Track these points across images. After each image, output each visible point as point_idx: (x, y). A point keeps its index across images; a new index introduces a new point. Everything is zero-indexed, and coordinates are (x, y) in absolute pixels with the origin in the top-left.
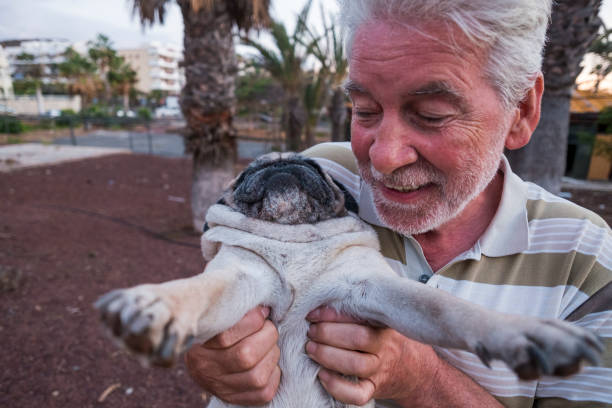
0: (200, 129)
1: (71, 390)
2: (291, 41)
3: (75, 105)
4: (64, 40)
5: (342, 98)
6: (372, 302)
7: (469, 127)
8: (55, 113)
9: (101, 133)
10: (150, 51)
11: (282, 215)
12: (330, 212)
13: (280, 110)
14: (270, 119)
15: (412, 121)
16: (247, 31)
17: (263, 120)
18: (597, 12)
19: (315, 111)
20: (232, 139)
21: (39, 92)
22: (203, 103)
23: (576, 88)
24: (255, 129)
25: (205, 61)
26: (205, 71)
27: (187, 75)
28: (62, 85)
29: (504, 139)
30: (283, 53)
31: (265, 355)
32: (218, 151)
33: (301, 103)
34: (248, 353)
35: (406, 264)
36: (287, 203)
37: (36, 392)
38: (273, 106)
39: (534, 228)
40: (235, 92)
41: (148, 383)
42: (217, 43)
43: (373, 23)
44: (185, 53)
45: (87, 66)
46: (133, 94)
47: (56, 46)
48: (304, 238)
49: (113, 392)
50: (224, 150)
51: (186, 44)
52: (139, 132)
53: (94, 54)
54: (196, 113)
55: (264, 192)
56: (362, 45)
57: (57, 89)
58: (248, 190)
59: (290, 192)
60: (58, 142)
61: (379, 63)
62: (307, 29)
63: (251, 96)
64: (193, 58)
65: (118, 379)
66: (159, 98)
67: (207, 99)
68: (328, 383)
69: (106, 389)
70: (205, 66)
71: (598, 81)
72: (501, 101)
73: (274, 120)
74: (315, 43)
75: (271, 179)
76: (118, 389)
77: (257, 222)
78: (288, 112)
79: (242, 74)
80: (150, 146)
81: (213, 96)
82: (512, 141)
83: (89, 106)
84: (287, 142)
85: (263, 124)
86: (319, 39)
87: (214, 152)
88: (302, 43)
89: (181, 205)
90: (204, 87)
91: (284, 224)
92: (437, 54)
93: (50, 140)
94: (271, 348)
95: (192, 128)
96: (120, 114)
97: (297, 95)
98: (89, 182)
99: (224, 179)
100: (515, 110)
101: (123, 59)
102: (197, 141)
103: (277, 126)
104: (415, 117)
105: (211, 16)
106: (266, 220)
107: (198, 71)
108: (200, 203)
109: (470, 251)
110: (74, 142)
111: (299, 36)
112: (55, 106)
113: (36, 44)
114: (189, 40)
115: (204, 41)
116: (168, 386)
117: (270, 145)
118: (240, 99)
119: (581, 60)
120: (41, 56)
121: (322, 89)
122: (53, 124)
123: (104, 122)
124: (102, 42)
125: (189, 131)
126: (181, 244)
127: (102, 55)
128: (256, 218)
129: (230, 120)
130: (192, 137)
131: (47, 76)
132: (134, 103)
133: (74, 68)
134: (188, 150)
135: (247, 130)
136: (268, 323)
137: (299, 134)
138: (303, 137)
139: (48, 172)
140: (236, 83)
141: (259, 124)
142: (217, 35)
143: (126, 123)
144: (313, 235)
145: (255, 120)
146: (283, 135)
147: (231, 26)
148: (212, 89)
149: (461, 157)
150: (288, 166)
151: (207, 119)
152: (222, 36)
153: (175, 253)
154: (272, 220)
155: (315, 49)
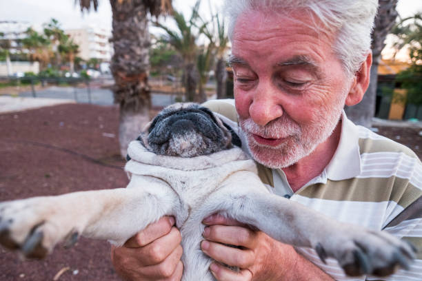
0: (124, 86)
1: (33, 273)
2: (188, 24)
3: (35, 68)
4: (26, 23)
5: (224, 64)
6: (248, 212)
7: (322, 91)
8: (20, 75)
9: (54, 88)
10: (90, 31)
11: (183, 151)
12: (221, 146)
13: (181, 72)
14: (174, 79)
15: (280, 86)
16: (157, 17)
17: (169, 80)
18: (395, 7)
19: (205, 73)
20: (147, 93)
21: (8, 60)
22: (126, 68)
23: (381, 59)
24: (164, 86)
25: (128, 38)
26: (128, 45)
27: (115, 48)
28: (25, 55)
29: (345, 98)
30: (182, 33)
31: (172, 252)
32: (138, 102)
33: (195, 68)
34: (158, 251)
35: (273, 187)
36: (187, 143)
37: (8, 275)
38: (176, 69)
39: (364, 159)
40: (150, 60)
41: (89, 266)
42: (136, 25)
43: (251, 12)
44: (113, 32)
45: (43, 41)
46: (77, 61)
47: (20, 27)
48: (202, 166)
49: (64, 273)
50: (142, 101)
51: (114, 26)
52: (81, 88)
53: (48, 33)
54: (122, 75)
55: (170, 134)
56: (242, 29)
57: (21, 57)
58: (158, 134)
59: (189, 134)
60: (22, 95)
61: (256, 43)
62: (199, 16)
63: (160, 63)
64: (119, 36)
65: (67, 264)
66: (95, 64)
67: (129, 65)
68: (218, 273)
69: (59, 271)
70: (127, 41)
71: (395, 54)
72: (345, 71)
73: (177, 79)
74: (204, 26)
75: (174, 124)
76: (68, 271)
77: (165, 158)
78: (186, 73)
79: (154, 47)
80: (90, 97)
81: (133, 63)
82: (350, 100)
83: (45, 69)
84: (186, 94)
85: (169, 82)
86: (207, 23)
87: (134, 103)
88: (196, 26)
89: (112, 139)
90: (127, 57)
91: (185, 157)
92: (299, 35)
93: (17, 93)
94: (176, 247)
95: (119, 85)
96: (68, 75)
97: (192, 62)
98: (45, 124)
99: (142, 122)
100: (353, 78)
101: (69, 36)
102: (123, 95)
103: (179, 84)
104: (282, 83)
105: (131, 7)
106: (172, 155)
107: (122, 45)
108: (125, 137)
109: (319, 177)
110: (34, 95)
111: (193, 21)
112: (20, 70)
113: (5, 25)
114: (116, 23)
115: (127, 24)
116: (104, 268)
117: (175, 97)
118: (153, 65)
119: (385, 39)
120: (9, 34)
121: (210, 58)
122: (19, 82)
123: (56, 81)
124: (53, 23)
125: (117, 88)
126: (112, 167)
127: (53, 33)
128: (164, 155)
129: (146, 80)
130: (119, 92)
131: (14, 48)
132: (78, 67)
133: (33, 42)
134: (117, 101)
135: (158, 86)
136: (174, 229)
137: (194, 89)
138: (197, 91)
139: (16, 117)
140: (150, 54)
141: (166, 82)
142: (136, 19)
143: (72, 82)
144: (208, 164)
145: (163, 79)
146: (184, 90)
147: (146, 13)
148: (133, 58)
149: (315, 113)
150: (187, 114)
151: (129, 79)
152: (140, 20)
153: (108, 173)
154: (177, 155)
155: (205, 30)
